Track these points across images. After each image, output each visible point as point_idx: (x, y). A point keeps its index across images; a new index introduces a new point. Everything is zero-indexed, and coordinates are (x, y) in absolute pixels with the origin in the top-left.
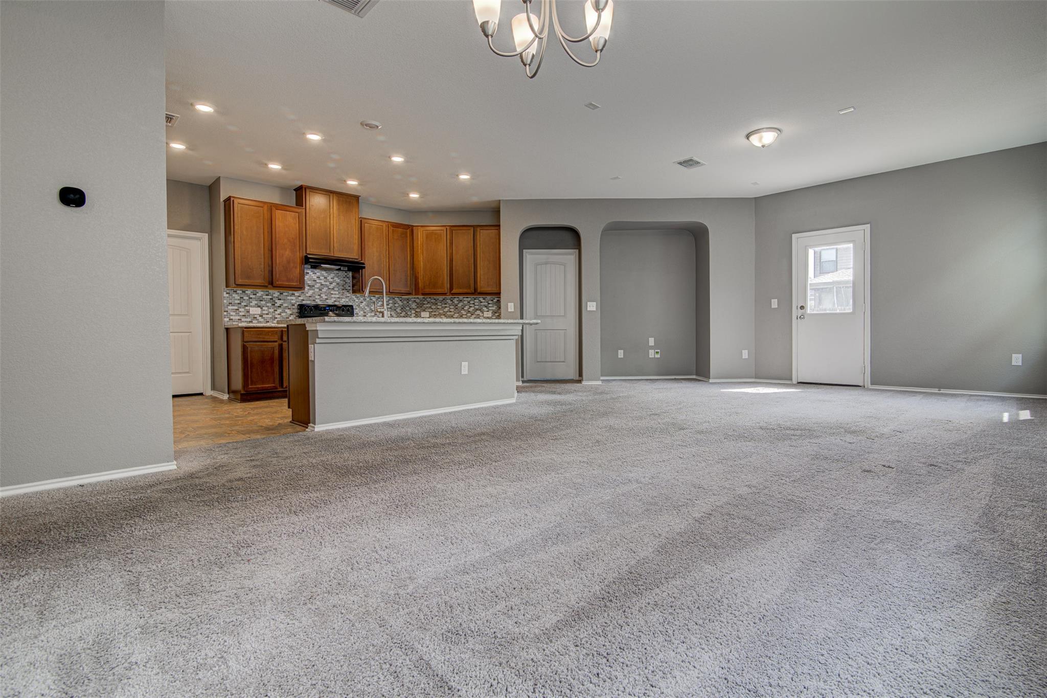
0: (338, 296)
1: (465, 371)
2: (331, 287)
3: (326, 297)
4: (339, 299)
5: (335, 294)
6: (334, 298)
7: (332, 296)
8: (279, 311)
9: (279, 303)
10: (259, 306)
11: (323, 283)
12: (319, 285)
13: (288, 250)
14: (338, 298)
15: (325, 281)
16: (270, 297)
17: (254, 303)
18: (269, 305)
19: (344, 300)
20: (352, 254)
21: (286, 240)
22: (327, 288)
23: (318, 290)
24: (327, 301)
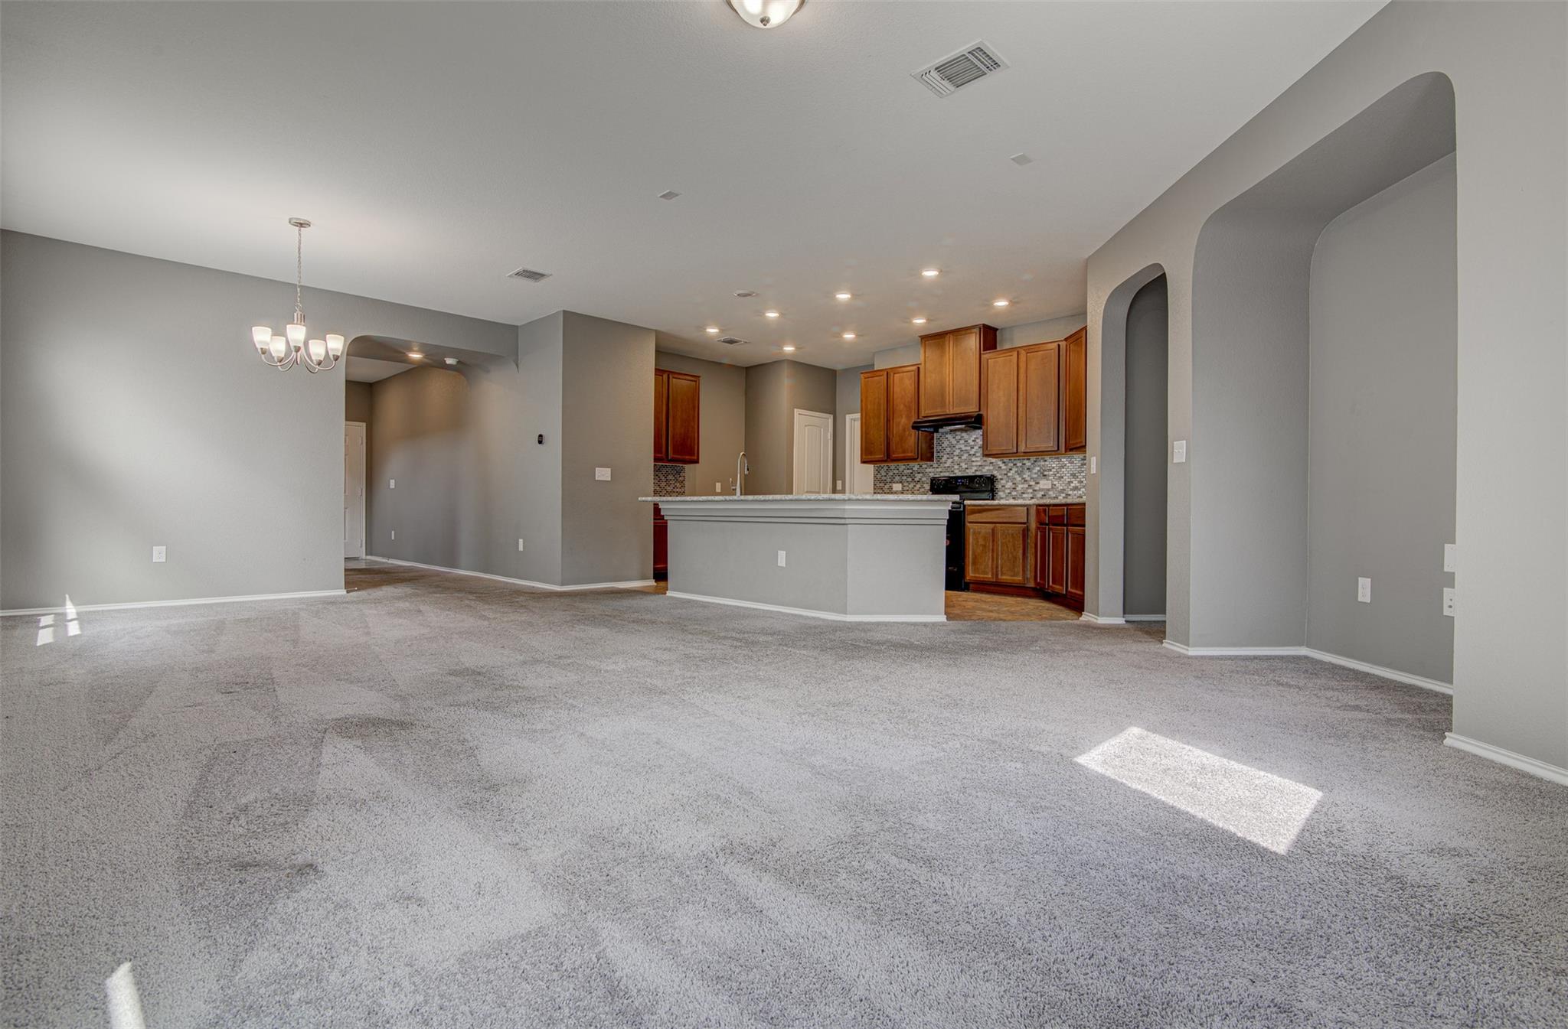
0: (979, 464)
1: (782, 561)
2: (972, 452)
3: (966, 466)
4: (980, 468)
5: (977, 461)
6: (976, 466)
7: (974, 464)
8: (918, 486)
9: (918, 476)
10: (901, 482)
11: (964, 448)
12: (959, 451)
13: (904, 416)
14: (980, 466)
15: (966, 446)
16: (911, 471)
17: (897, 478)
18: (910, 480)
19: (987, 468)
20: (971, 408)
21: (902, 407)
22: (967, 455)
23: (956, 458)
24: (967, 471)
